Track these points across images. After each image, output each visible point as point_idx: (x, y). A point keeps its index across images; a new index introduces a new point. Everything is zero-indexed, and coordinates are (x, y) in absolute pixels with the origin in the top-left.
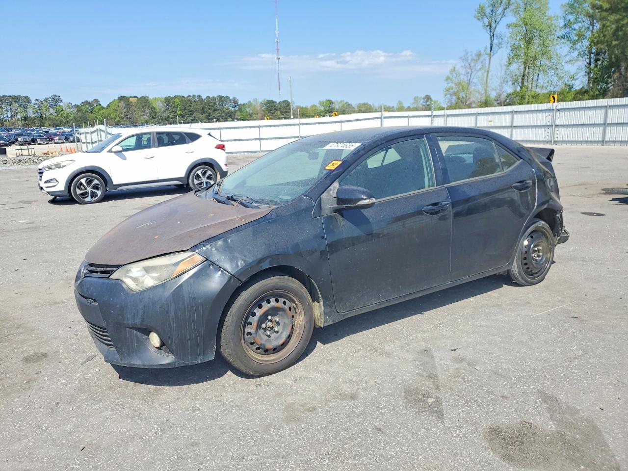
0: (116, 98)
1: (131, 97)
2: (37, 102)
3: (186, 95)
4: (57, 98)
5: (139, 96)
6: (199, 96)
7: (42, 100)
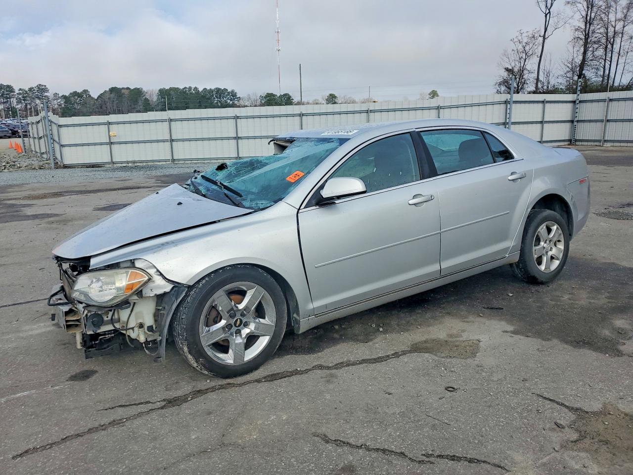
0: (108, 90)
1: (123, 88)
2: (21, 92)
3: (181, 87)
4: (43, 87)
5: (132, 88)
6: (196, 88)
7: (27, 89)
